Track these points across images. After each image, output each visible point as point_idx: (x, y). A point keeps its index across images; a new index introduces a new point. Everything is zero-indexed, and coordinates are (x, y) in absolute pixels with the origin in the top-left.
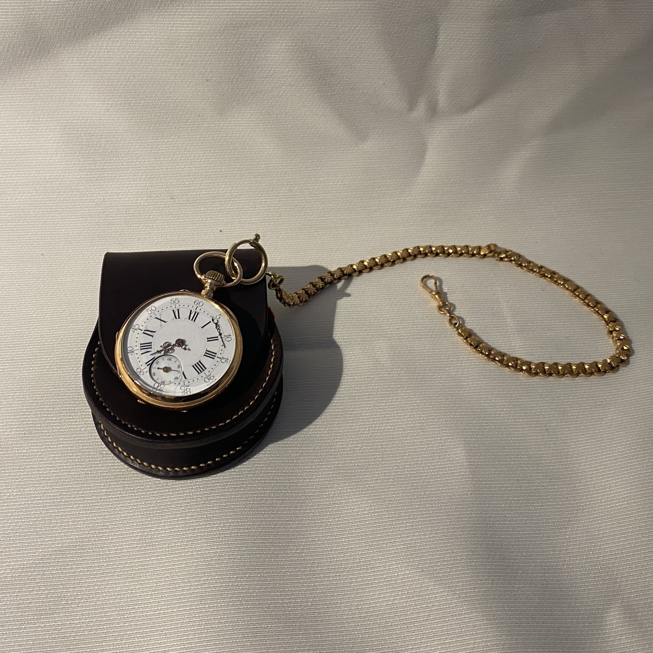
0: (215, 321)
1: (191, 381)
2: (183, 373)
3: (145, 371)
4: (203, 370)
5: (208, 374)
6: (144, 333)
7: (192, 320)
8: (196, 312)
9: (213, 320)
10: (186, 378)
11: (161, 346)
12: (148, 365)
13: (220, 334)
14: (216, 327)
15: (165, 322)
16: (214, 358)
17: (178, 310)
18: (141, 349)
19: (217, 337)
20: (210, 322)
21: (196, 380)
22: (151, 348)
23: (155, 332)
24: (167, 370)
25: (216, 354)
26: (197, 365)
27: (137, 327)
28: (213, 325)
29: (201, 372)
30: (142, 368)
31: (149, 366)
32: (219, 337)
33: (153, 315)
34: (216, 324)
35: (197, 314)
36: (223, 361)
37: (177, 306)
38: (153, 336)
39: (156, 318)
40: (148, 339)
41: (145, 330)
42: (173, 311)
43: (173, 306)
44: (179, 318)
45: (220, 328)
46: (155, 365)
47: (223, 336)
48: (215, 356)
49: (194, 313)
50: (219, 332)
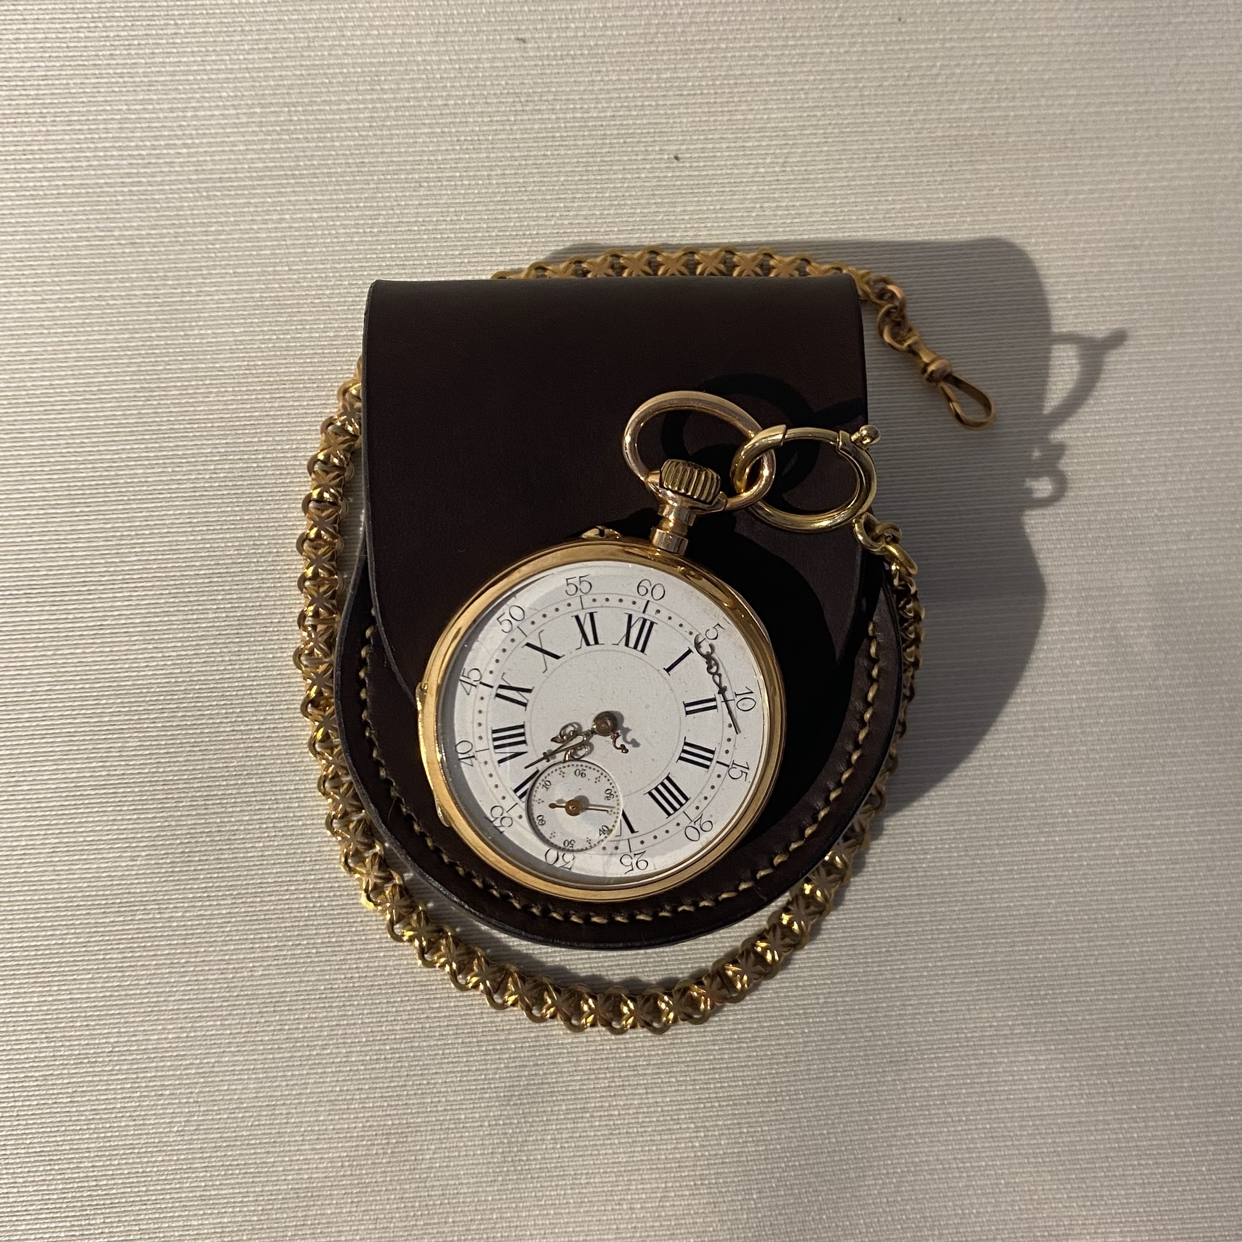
0: (705, 649)
1: (649, 840)
2: (624, 815)
3: (514, 813)
4: (681, 805)
5: (693, 814)
6: (498, 695)
7: (635, 647)
8: (645, 621)
9: (698, 645)
10: (632, 831)
11: (553, 740)
12: (521, 797)
13: (722, 691)
14: (709, 668)
15: (557, 657)
16: (707, 767)
17: (591, 615)
18: (496, 747)
19: (714, 700)
20: (689, 651)
21: (661, 834)
22: (524, 742)
23: (529, 691)
24: (577, 806)
25: (712, 752)
26: (661, 788)
27: (475, 675)
28: (697, 661)
29: (675, 810)
30: (507, 804)
31: (524, 799)
32: (720, 698)
33: (516, 634)
34: (708, 658)
35: (648, 627)
36: (735, 772)
37: (587, 600)
38: (525, 705)
39: (528, 645)
40: (511, 715)
41: (501, 687)
42: (577, 618)
43: (576, 602)
44: (596, 642)
45: (721, 671)
46: (540, 793)
47: (729, 695)
48: (710, 760)
49: (640, 623)
50: (719, 685)
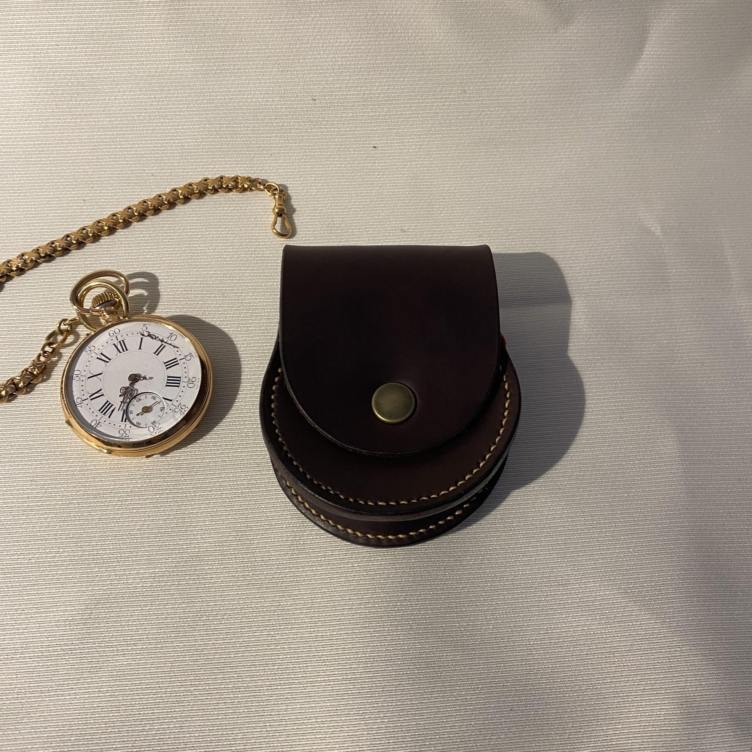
0: (146, 334)
1: (179, 399)
2: (164, 398)
3: (128, 427)
4: (180, 380)
5: (187, 380)
6: (91, 400)
7: (124, 351)
8: (120, 342)
9: (143, 335)
10: (171, 400)
11: (120, 396)
12: (125, 421)
13: (162, 341)
14: (152, 338)
15: (101, 374)
16: (178, 364)
17: (102, 354)
18: (104, 414)
19: (162, 345)
20: (142, 338)
21: (181, 394)
22: (112, 405)
23: (101, 390)
24: (147, 410)
25: (176, 359)
26: (169, 381)
27: (79, 400)
28: (146, 339)
29: (179, 383)
30: (123, 427)
31: (127, 421)
32: (163, 343)
33: (82, 378)
34: (149, 335)
35: (123, 343)
36: (188, 358)
37: (97, 351)
38: (103, 395)
39: (89, 378)
40: (101, 401)
41: (90, 396)
42: (98, 358)
43: (93, 354)
44: (110, 359)
45: (157, 336)
46: (131, 416)
47: (165, 340)
48: (177, 361)
49: (119, 343)
50: (160, 340)
